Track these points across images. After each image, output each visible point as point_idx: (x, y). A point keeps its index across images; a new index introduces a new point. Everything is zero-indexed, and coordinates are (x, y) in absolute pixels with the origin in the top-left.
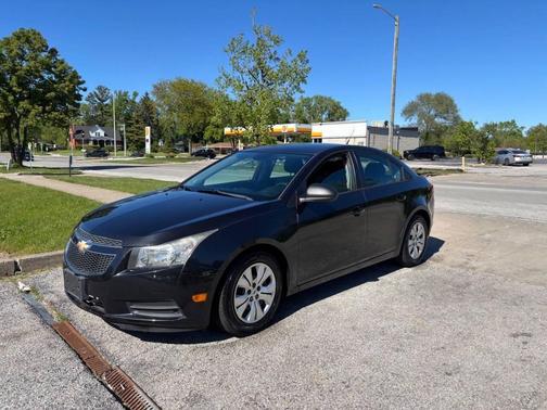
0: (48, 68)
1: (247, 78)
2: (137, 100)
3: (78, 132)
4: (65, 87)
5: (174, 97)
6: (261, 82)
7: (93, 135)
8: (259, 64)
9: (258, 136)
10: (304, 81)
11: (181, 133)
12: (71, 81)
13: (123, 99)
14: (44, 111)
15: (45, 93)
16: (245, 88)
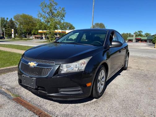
1: (47, 15)
2: (8, 20)
5: (22, 20)
6: (51, 16)
8: (51, 11)
9: (50, 33)
10: (64, 17)
11: (23, 32)
13: (3, 20)
16: (46, 18)
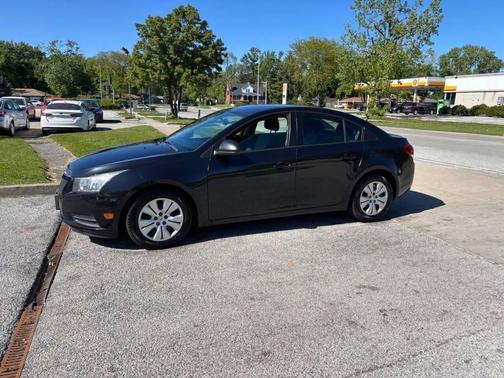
0: (199, 37)
1: (373, 34)
2: (282, 59)
3: (235, 89)
4: (209, 52)
6: (387, 36)
7: (244, 91)
8: (387, 18)
10: (435, 31)
12: (214, 47)
13: (271, 59)
14: (192, 74)
15: (193, 58)
